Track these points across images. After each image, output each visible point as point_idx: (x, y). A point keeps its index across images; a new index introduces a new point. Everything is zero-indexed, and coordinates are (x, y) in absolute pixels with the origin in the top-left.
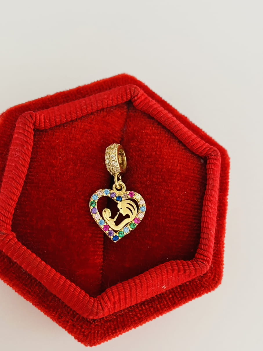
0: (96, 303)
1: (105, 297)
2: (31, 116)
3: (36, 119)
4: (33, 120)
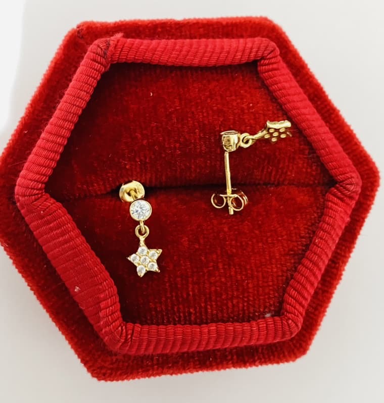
0: (37, 192)
1: (49, 203)
2: (272, 51)
3: (270, 59)
4: (267, 56)
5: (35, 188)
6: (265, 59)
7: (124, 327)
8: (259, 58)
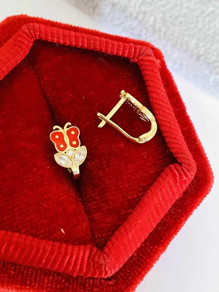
1: (27, 43)
4: (183, 166)
6: (180, 166)
8: (179, 161)
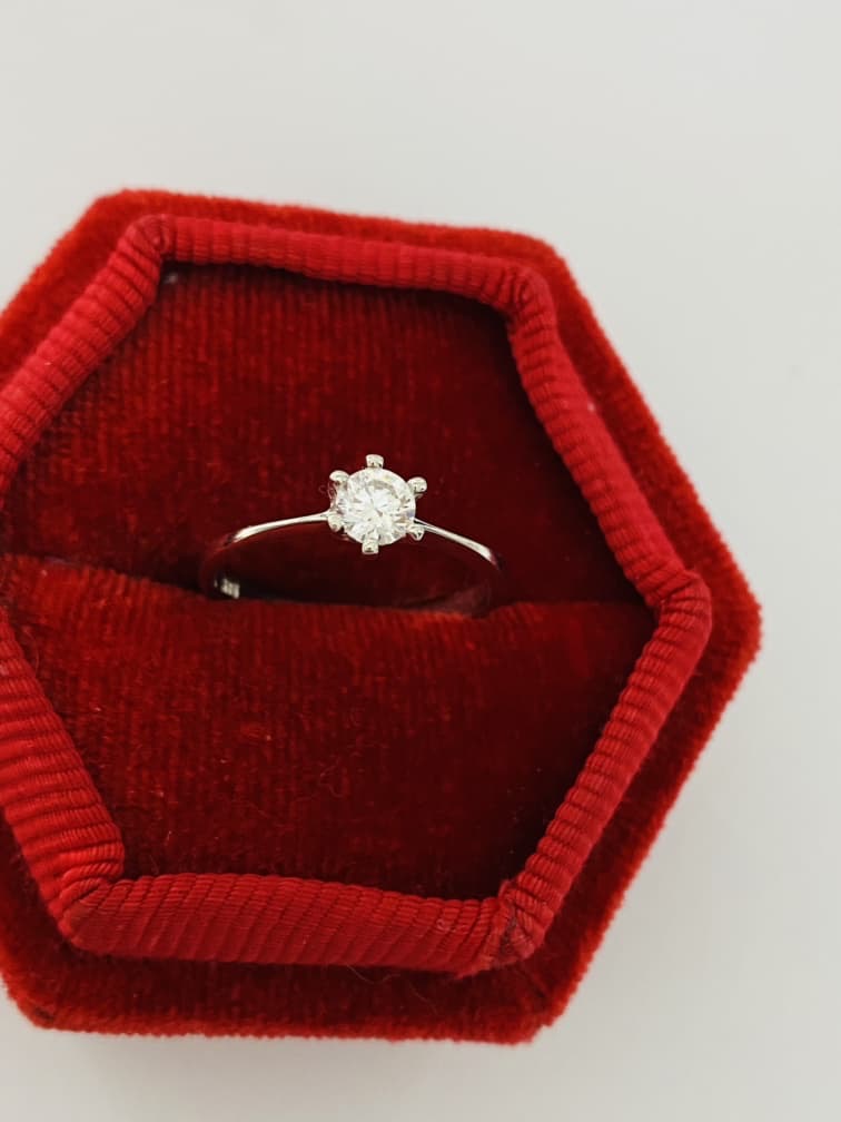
5: (683, 615)
7: (517, 299)
